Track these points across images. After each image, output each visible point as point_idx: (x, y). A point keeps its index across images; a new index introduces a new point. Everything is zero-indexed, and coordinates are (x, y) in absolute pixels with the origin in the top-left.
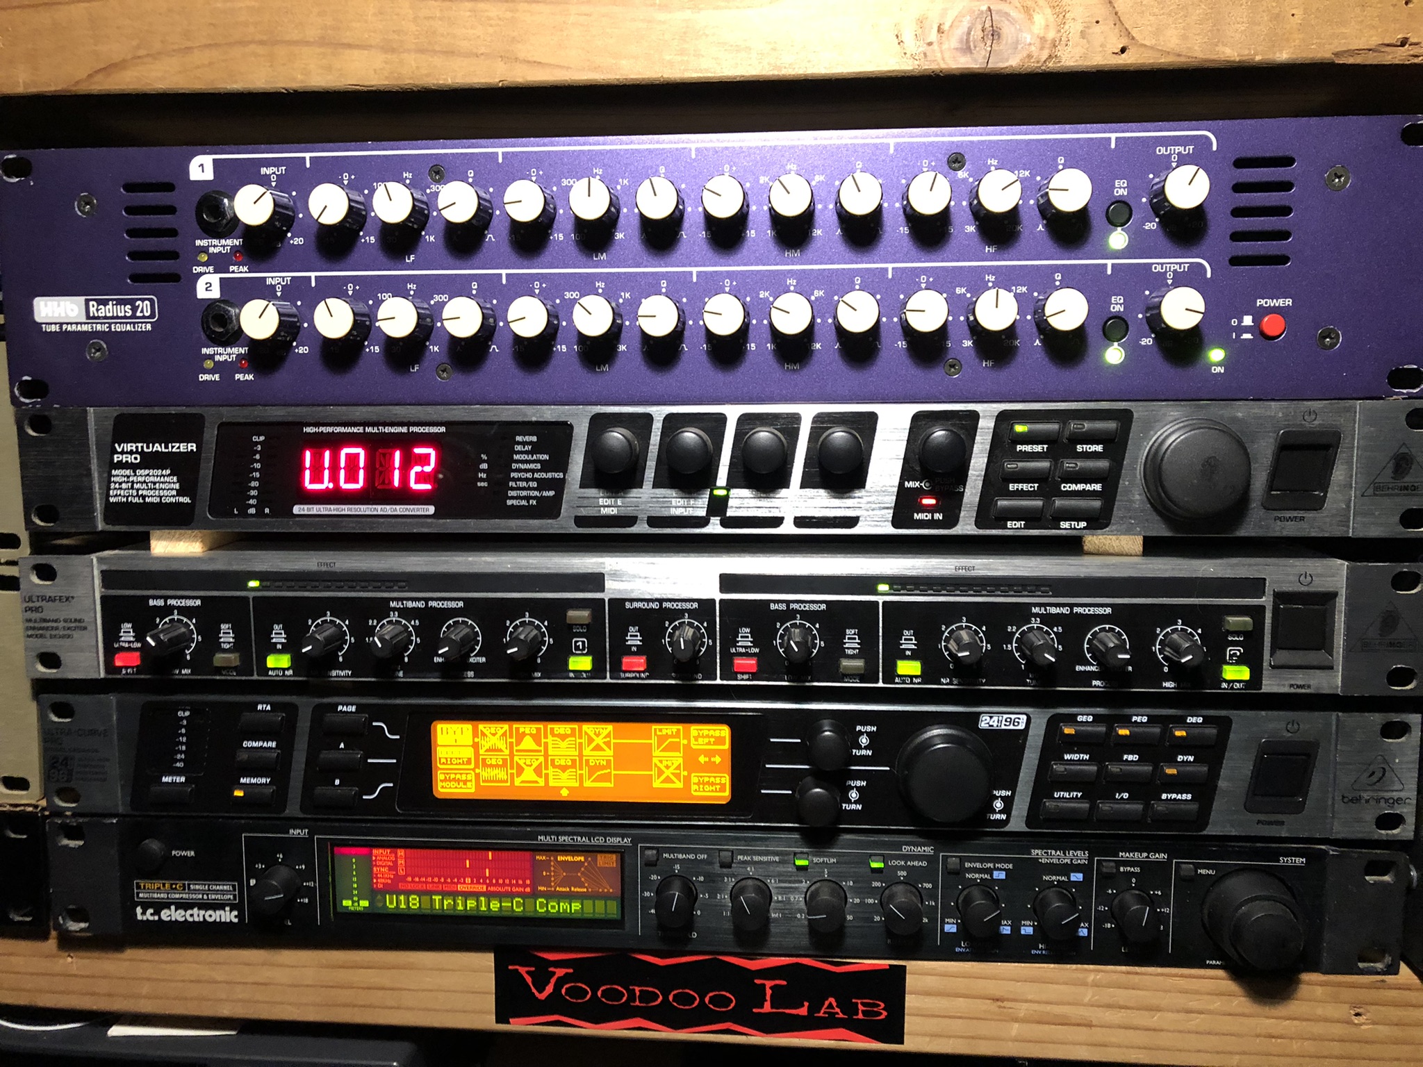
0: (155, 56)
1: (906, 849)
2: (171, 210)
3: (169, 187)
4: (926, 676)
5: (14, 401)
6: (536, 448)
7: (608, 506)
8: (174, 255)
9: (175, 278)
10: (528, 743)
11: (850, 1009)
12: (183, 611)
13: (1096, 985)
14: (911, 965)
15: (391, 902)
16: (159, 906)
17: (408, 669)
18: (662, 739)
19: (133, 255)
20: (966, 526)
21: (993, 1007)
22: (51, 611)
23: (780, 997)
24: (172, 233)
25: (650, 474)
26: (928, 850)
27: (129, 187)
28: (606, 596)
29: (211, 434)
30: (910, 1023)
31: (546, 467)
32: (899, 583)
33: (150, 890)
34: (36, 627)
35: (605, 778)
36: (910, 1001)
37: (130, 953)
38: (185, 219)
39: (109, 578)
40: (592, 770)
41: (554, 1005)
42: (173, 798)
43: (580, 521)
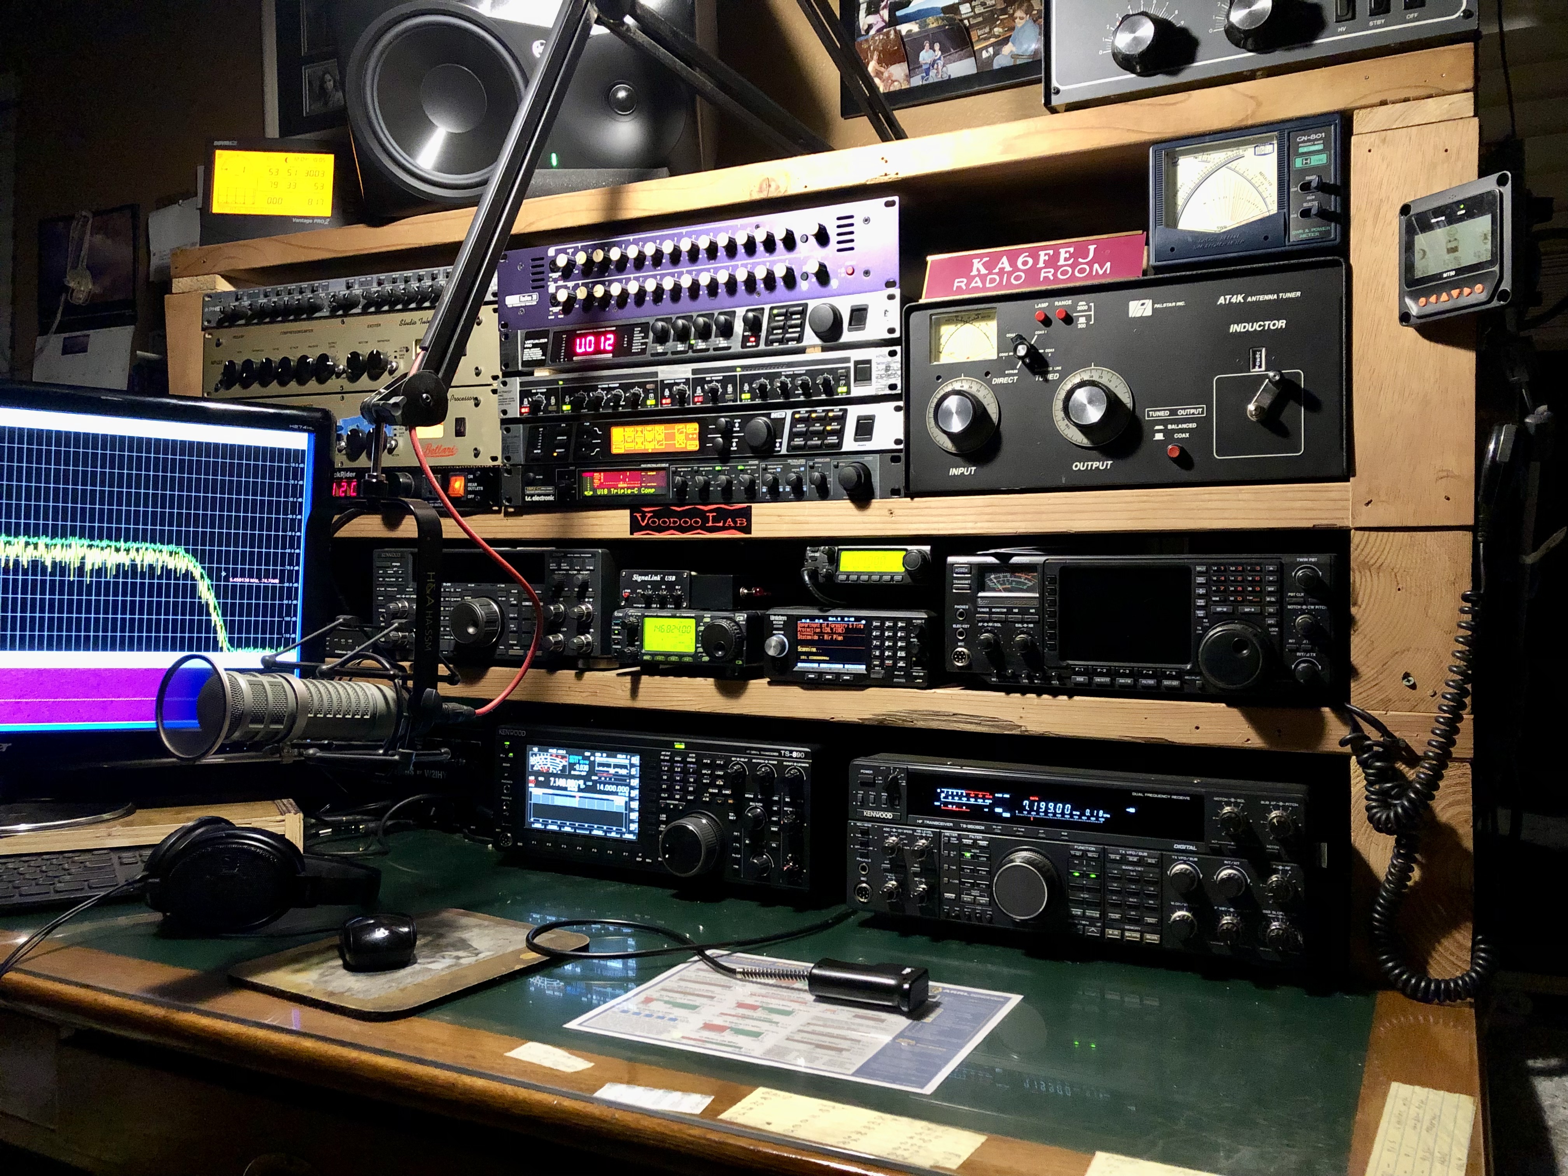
0: (542, 219)
1: (750, 463)
2: (543, 266)
3: (542, 259)
4: (752, 399)
5: (499, 330)
6: (641, 332)
7: (660, 349)
8: (543, 280)
9: (543, 287)
10: (639, 434)
11: (735, 522)
12: (541, 393)
13: (809, 508)
14: (753, 505)
15: (599, 492)
16: (532, 496)
17: (603, 408)
18: (678, 430)
19: (533, 281)
20: (762, 347)
21: (779, 518)
22: (506, 396)
23: (715, 520)
24: (543, 273)
25: (672, 337)
26: (757, 462)
27: (533, 260)
28: (659, 379)
29: (551, 336)
30: (754, 527)
31: (643, 338)
32: (744, 368)
33: (530, 490)
34: (501, 402)
35: (662, 445)
36: (753, 519)
37: (525, 517)
38: (546, 268)
39: (522, 384)
40: (658, 442)
41: (648, 527)
42: (537, 458)
43: (653, 355)
